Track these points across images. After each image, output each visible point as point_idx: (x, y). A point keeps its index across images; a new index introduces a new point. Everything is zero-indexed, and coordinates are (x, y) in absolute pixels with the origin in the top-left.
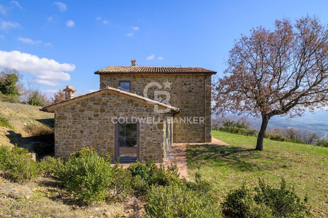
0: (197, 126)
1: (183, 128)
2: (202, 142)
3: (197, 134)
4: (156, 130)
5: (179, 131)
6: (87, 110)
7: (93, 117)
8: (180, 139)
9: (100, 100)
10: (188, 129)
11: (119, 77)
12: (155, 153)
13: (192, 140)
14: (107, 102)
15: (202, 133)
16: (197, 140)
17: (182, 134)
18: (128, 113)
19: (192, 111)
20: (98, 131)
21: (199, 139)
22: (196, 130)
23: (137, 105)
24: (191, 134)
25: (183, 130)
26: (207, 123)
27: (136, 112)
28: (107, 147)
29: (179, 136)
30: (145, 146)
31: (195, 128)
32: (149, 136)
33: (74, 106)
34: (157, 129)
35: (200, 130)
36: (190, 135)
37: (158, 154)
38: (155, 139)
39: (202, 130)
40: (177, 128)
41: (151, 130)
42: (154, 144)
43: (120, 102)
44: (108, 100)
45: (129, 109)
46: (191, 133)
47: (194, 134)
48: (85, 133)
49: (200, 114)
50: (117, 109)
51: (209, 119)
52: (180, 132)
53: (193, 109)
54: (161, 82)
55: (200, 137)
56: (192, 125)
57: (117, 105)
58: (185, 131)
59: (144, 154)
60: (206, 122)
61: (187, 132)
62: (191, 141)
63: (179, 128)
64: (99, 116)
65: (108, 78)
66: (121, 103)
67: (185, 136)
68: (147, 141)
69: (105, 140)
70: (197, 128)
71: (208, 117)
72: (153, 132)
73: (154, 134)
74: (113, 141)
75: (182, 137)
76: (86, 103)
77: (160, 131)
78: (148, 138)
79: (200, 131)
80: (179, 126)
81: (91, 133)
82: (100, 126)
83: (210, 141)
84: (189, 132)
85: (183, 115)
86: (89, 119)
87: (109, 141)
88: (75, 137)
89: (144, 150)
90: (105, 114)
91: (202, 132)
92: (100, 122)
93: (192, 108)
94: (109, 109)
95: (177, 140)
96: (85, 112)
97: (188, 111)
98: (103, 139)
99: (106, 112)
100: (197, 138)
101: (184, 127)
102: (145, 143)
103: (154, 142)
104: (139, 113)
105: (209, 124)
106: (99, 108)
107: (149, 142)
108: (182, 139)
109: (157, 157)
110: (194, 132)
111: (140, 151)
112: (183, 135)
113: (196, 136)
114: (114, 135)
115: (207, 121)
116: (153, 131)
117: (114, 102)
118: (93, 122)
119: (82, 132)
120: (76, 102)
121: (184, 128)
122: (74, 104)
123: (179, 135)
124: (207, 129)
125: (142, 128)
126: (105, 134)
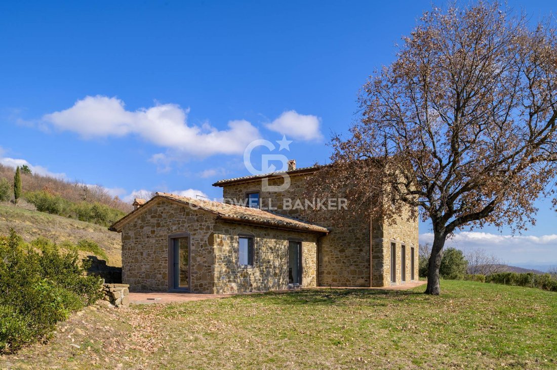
0: (358, 258)
1: (334, 261)
2: (366, 285)
3: (358, 271)
4: (206, 248)
5: (328, 266)
6: (147, 226)
7: (151, 235)
8: (330, 281)
9: (156, 212)
10: (343, 262)
11: (245, 187)
12: (206, 280)
13: (350, 281)
14: (162, 213)
15: (366, 270)
16: (358, 281)
17: (333, 271)
18: (180, 226)
19: (349, 231)
20: (155, 252)
21: (361, 281)
22: (356, 265)
23: (188, 214)
24: (348, 272)
25: (335, 264)
26: (375, 252)
27: (188, 223)
28: (162, 273)
29: (328, 276)
30: (195, 271)
31: (355, 262)
32: (200, 256)
33: (135, 222)
34: (208, 245)
35: (364, 264)
36: (345, 274)
37: (209, 281)
38: (205, 259)
39: (366, 264)
40: (326, 262)
41: (202, 246)
42: (204, 267)
43: (173, 212)
44: (162, 211)
45: (181, 220)
46: (348, 270)
47: (353, 272)
48: (144, 255)
49: (362, 236)
50: (170, 222)
51: (379, 245)
52: (330, 268)
53: (351, 228)
54: (301, 187)
55: (362, 278)
56: (349, 257)
57: (171, 216)
58: (338, 266)
59: (195, 281)
60: (374, 250)
61: (341, 268)
62: (348, 283)
63: (329, 262)
64: (156, 233)
65: (232, 191)
66: (175, 213)
67: (338, 275)
68: (197, 263)
69: (160, 263)
70: (359, 261)
71: (377, 240)
72: (204, 250)
73: (204, 252)
74: (167, 265)
75: (333, 277)
76: (145, 216)
77: (211, 249)
78: (198, 259)
79: (364, 266)
80: (329, 259)
81: (149, 255)
82: (157, 245)
83: (382, 285)
84: (344, 268)
85: (335, 239)
86: (148, 237)
87: (163, 264)
88: (137, 261)
89: (195, 275)
90: (160, 230)
91: (367, 268)
92: (157, 241)
93: (350, 226)
94: (164, 222)
95: (325, 281)
96: (144, 228)
97: (342, 233)
98: (158, 262)
99: (162, 227)
100: (359, 278)
101: (336, 259)
102: (196, 266)
103: (205, 264)
104: (190, 225)
105: (379, 254)
106: (156, 222)
107: (199, 265)
108: (334, 280)
109: (208, 285)
110: (352, 268)
111: (191, 277)
112: (334, 273)
113: (357, 276)
114: (167, 257)
115: (376, 248)
116: (203, 248)
117: (168, 212)
118: (151, 240)
119: (142, 254)
120: (136, 217)
121: (337, 262)
122: (136, 220)
123: (329, 273)
124: (375, 262)
125: (193, 245)
126: (160, 255)
